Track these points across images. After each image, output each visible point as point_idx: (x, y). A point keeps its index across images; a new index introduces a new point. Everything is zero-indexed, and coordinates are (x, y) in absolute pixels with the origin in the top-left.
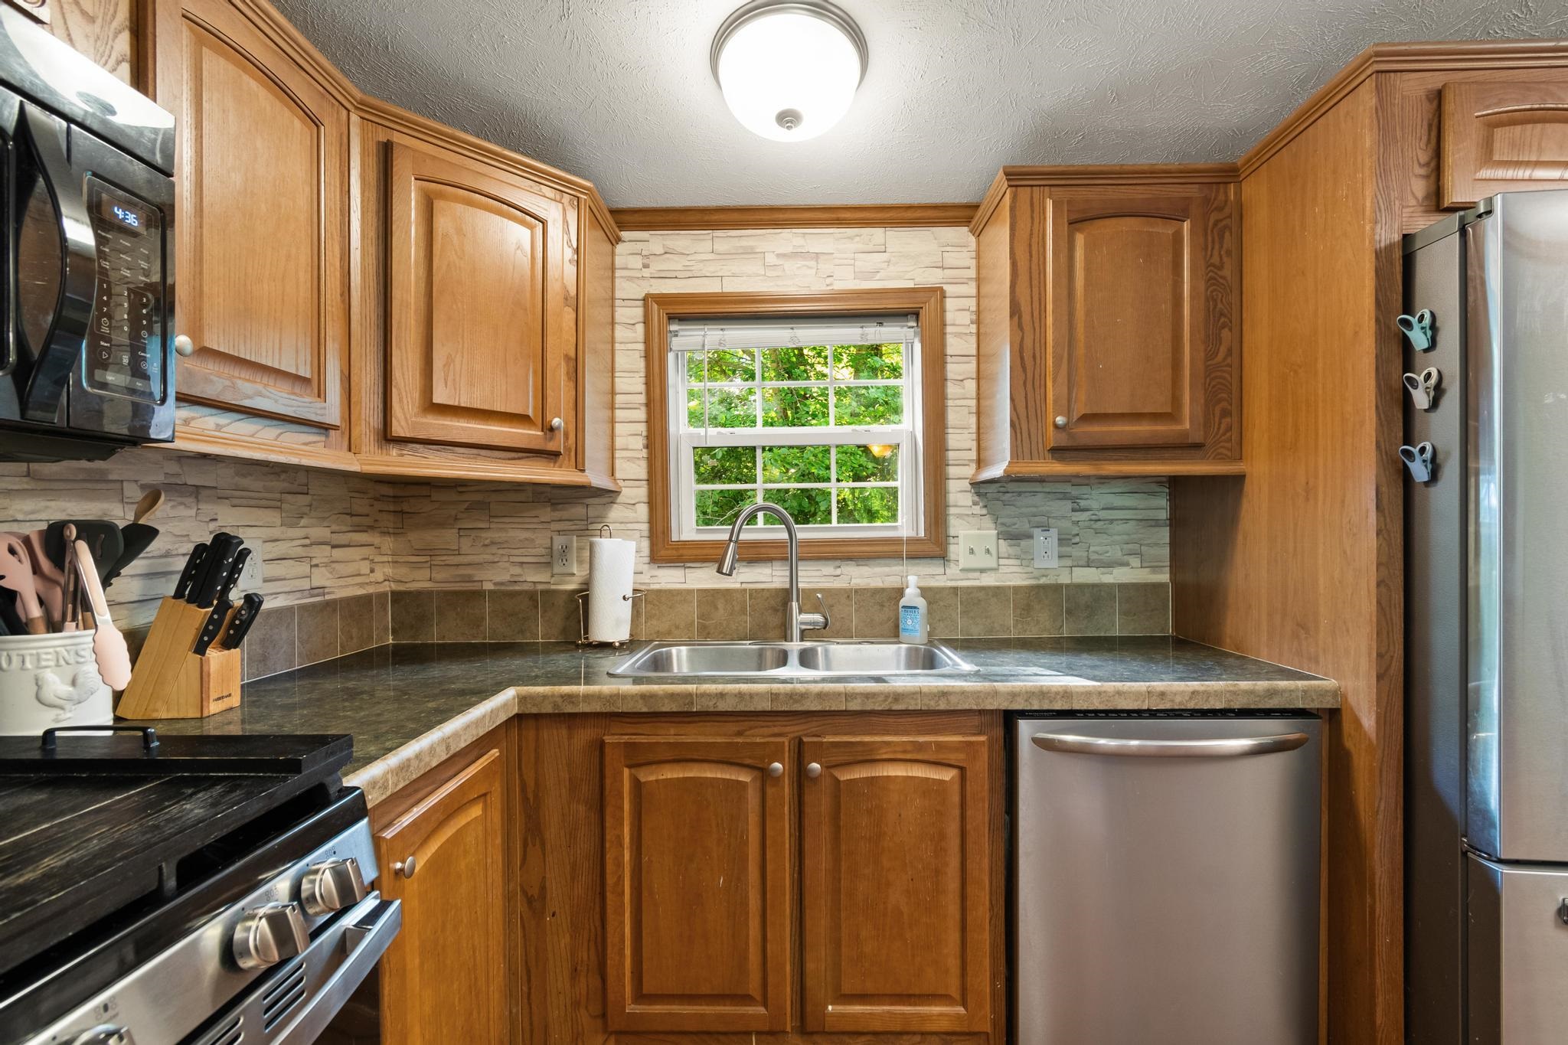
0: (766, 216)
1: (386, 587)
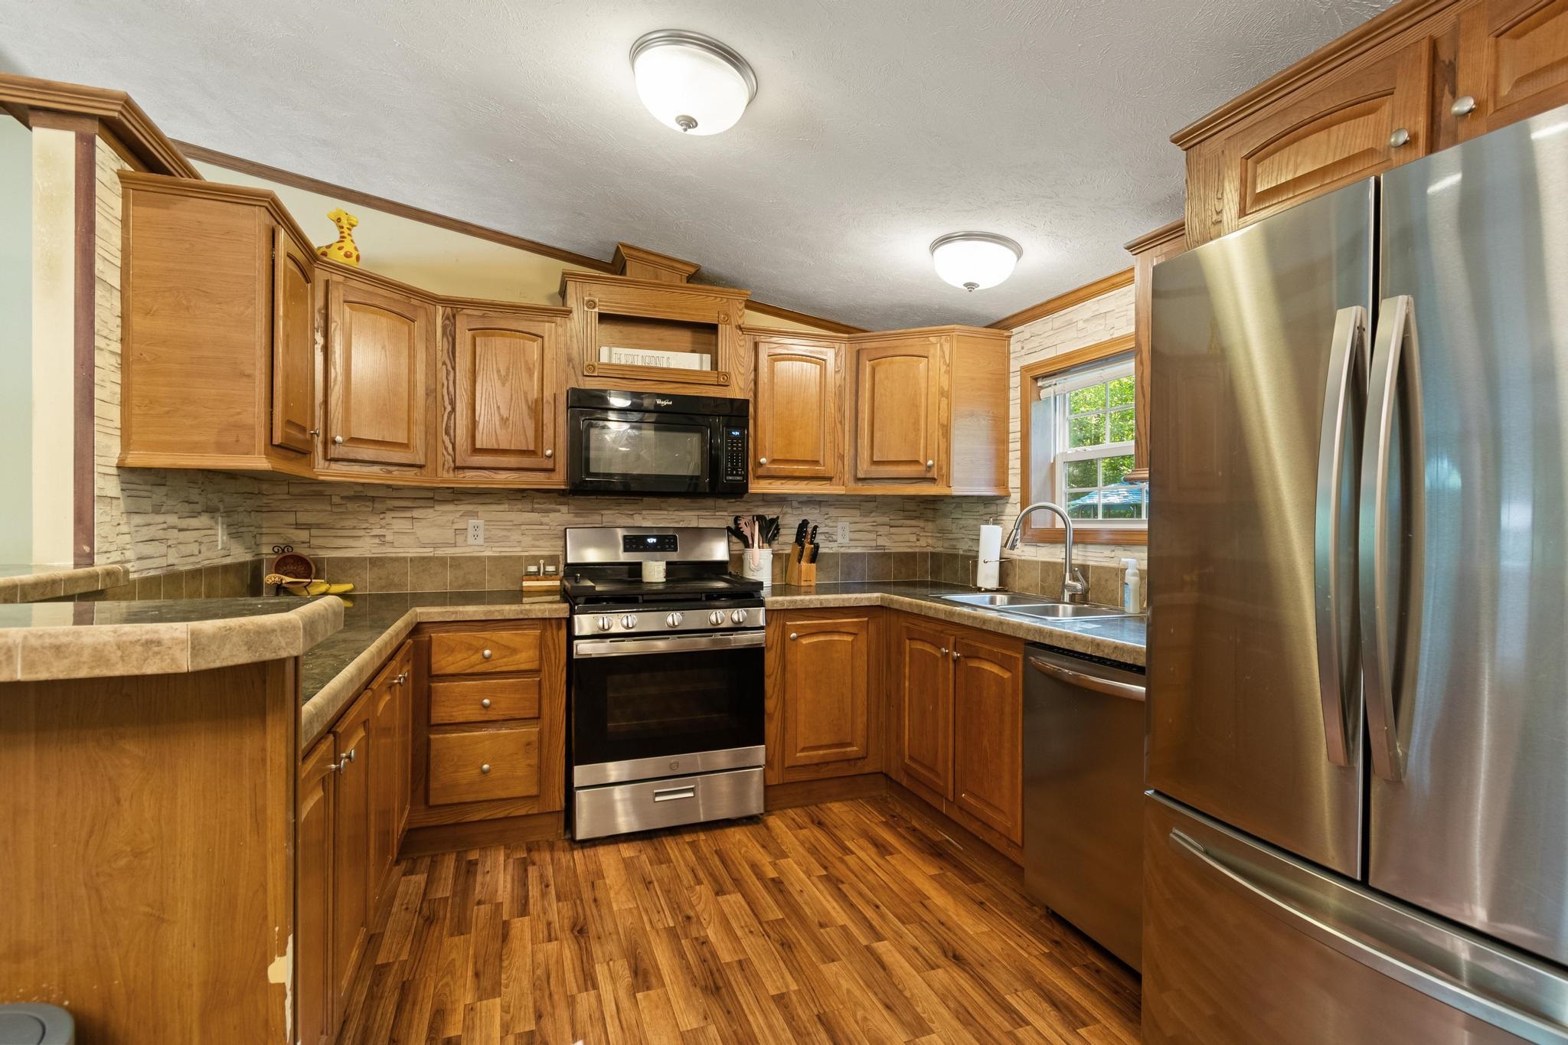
1: (930, 549)
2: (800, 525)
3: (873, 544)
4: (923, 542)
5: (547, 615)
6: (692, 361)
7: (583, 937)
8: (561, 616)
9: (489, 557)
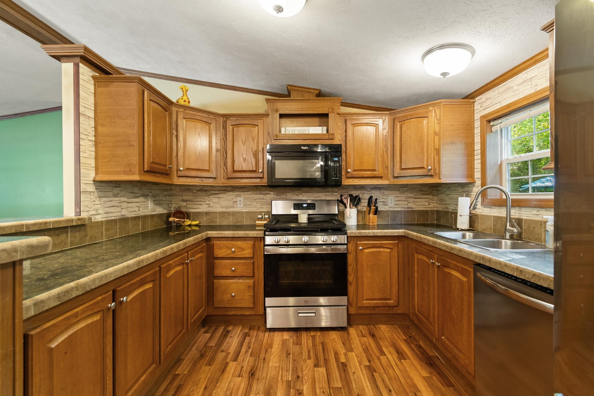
0: (510, 74)
1: (435, 209)
2: (369, 198)
3: (406, 206)
4: (432, 205)
5: (255, 236)
6: (317, 130)
7: (252, 377)
8: (261, 236)
9: (245, 212)
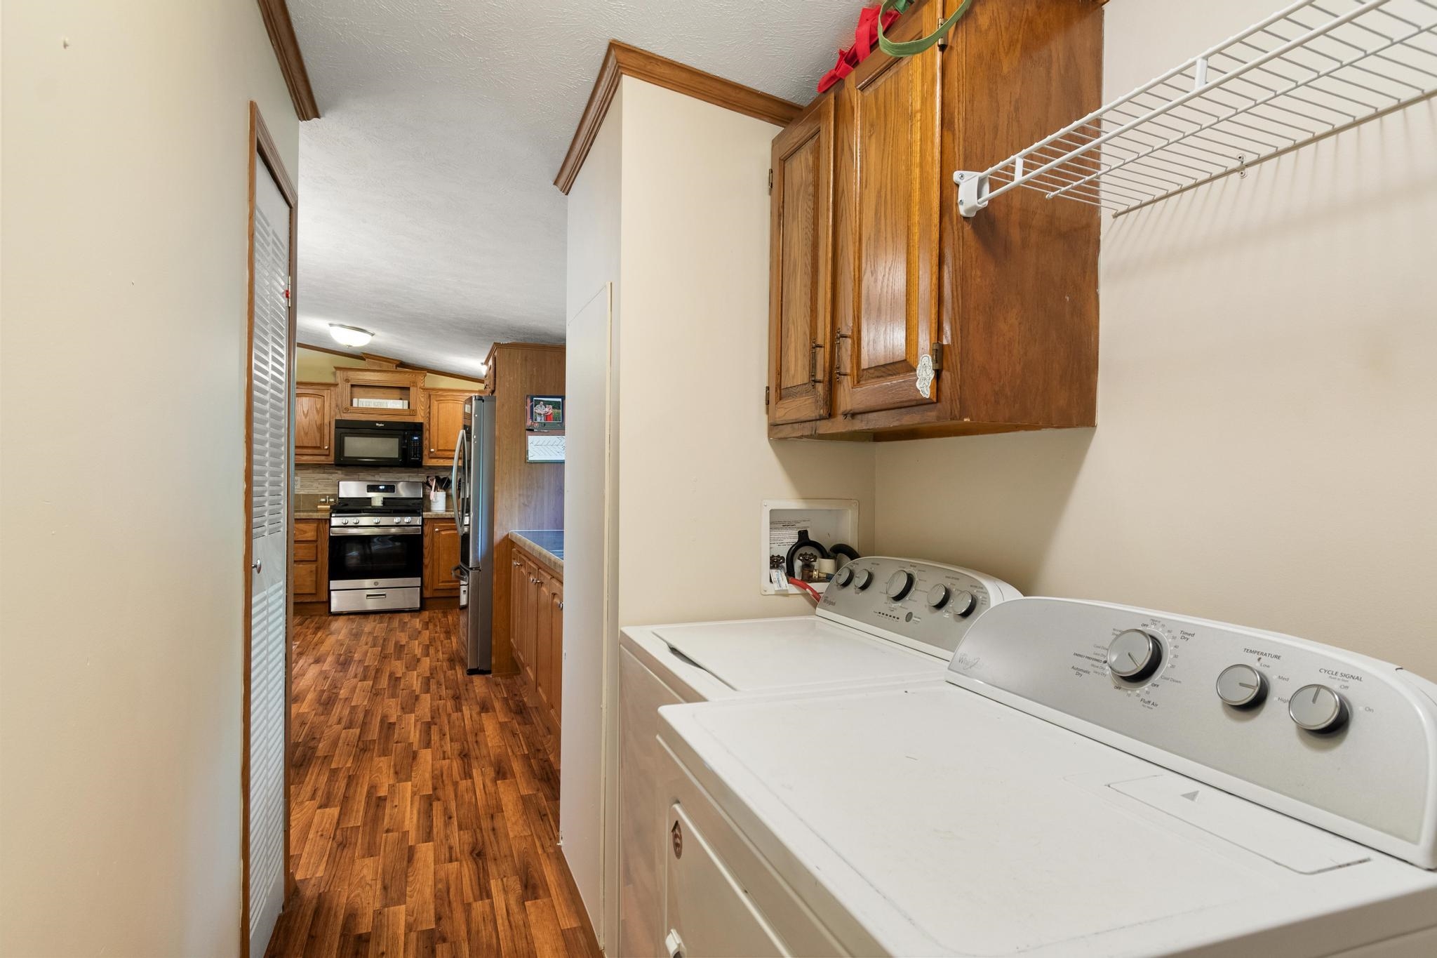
5: (320, 517)
6: (397, 404)
8: (326, 518)
9: (303, 495)
